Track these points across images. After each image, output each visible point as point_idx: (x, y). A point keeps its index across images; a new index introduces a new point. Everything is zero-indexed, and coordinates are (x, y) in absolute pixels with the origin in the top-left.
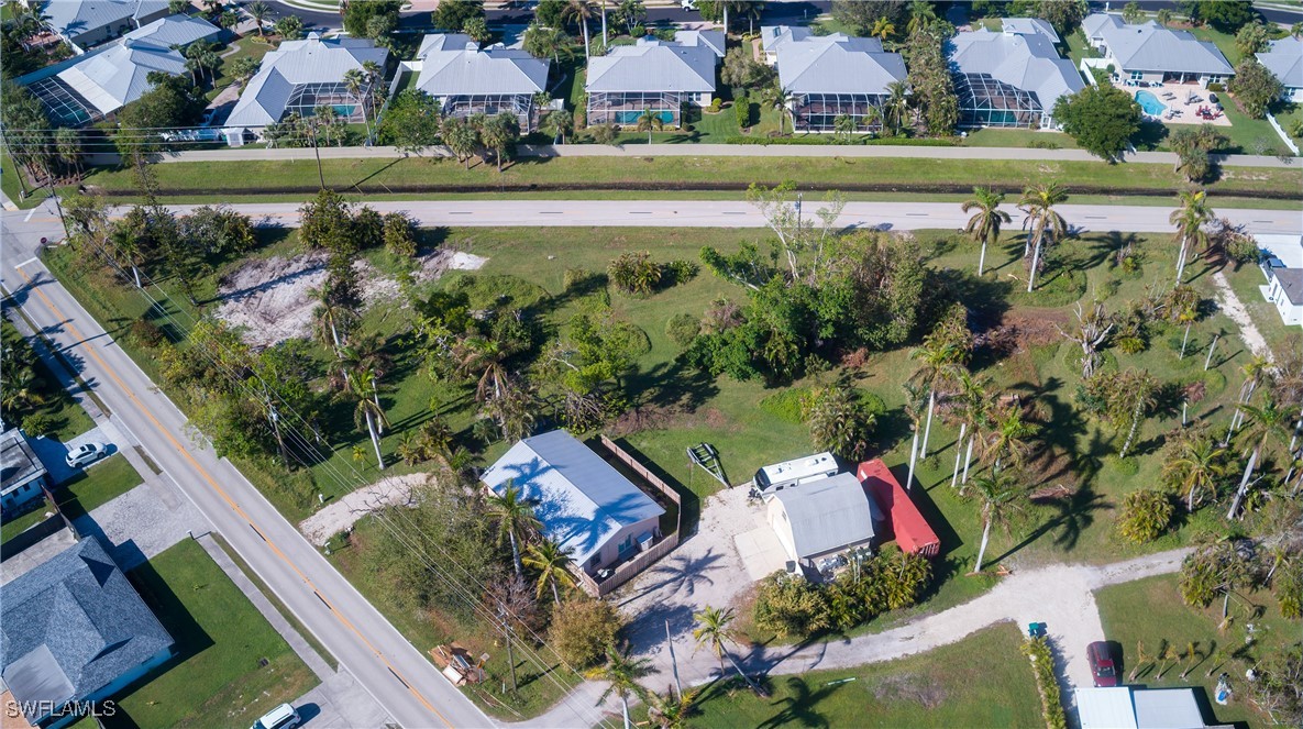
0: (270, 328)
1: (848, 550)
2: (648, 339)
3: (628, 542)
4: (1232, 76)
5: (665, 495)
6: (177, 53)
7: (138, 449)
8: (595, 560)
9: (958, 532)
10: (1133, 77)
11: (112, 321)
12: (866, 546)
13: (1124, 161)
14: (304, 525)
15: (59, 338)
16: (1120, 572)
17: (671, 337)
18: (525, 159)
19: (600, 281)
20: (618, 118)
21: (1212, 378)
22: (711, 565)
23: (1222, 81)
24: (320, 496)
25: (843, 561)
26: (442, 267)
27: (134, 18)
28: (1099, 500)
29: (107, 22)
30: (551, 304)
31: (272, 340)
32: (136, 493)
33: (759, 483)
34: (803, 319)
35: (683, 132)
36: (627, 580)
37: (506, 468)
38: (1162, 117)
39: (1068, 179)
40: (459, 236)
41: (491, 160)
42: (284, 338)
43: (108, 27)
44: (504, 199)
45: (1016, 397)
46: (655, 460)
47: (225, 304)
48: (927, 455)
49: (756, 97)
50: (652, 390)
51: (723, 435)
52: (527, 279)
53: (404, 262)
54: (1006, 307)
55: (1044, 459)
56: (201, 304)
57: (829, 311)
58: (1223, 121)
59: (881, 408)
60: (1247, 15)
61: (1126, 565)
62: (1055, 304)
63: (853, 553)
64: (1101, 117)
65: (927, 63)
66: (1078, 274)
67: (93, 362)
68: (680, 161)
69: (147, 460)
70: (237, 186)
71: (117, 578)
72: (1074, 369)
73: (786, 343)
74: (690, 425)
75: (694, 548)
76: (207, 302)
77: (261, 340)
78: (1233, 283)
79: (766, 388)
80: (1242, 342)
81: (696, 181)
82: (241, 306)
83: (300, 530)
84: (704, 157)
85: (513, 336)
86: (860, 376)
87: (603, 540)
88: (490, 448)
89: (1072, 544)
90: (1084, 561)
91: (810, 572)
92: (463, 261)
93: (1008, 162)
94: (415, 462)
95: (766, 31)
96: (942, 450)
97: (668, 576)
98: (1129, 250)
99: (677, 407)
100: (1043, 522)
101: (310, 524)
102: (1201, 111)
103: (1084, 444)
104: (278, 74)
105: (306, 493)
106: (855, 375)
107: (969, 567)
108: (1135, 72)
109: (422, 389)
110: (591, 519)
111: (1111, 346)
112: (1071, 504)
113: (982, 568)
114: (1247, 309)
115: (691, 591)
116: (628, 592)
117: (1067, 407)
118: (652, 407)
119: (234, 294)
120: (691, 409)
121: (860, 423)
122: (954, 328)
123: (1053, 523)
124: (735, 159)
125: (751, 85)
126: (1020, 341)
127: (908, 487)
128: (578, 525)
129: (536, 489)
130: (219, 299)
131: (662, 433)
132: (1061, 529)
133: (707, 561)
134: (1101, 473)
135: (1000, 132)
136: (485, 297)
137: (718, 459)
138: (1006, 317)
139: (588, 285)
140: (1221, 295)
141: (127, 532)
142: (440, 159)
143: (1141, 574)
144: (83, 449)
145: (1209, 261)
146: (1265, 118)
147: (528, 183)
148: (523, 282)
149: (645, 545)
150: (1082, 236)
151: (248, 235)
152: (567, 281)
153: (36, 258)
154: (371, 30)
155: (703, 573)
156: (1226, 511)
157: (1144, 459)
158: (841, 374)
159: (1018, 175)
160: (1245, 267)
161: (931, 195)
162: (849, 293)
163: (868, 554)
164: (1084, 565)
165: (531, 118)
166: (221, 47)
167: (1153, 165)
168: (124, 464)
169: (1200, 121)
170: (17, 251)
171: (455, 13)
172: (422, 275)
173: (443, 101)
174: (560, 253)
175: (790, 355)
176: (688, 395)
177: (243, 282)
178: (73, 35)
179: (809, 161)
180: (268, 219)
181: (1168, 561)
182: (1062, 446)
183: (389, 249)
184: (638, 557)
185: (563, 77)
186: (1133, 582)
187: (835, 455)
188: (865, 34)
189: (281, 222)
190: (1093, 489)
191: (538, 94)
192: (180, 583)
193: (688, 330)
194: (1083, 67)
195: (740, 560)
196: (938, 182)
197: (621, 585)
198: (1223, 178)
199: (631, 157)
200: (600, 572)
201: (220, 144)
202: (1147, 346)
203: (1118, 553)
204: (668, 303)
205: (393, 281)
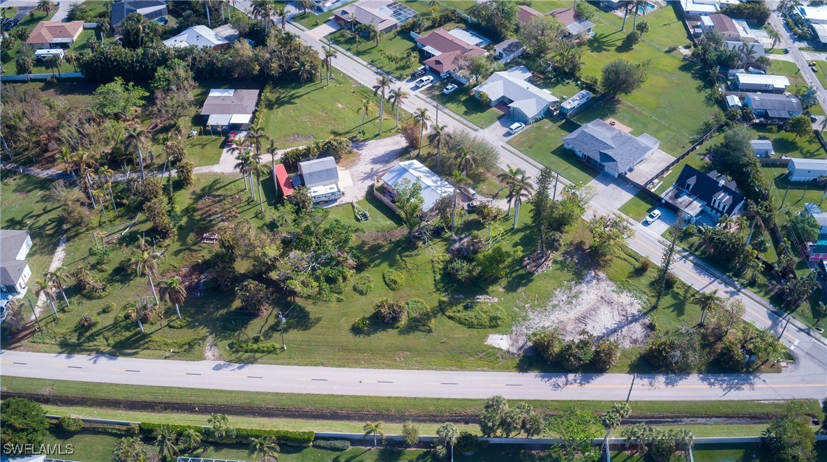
2: (385, 281)
22: (363, 178)
26: (513, 336)
47: (640, 312)
50: (383, 251)
52: (458, 324)
76: (651, 310)
82: (629, 311)
92: (502, 343)
99: (371, 243)
100: (223, 188)
103: (184, 220)
115: (372, 169)
118: (384, 243)
119: (639, 320)
120: (364, 241)
123: (219, 188)
130: (645, 314)
131: (380, 229)
132: (217, 186)
133: (366, 178)
134: (186, 206)
137: (355, 215)
141: (611, 189)
153: (791, 349)
155: (367, 175)
172: (525, 331)
176: (365, 249)
177: (637, 327)
189: (640, 380)
205: (541, 325)
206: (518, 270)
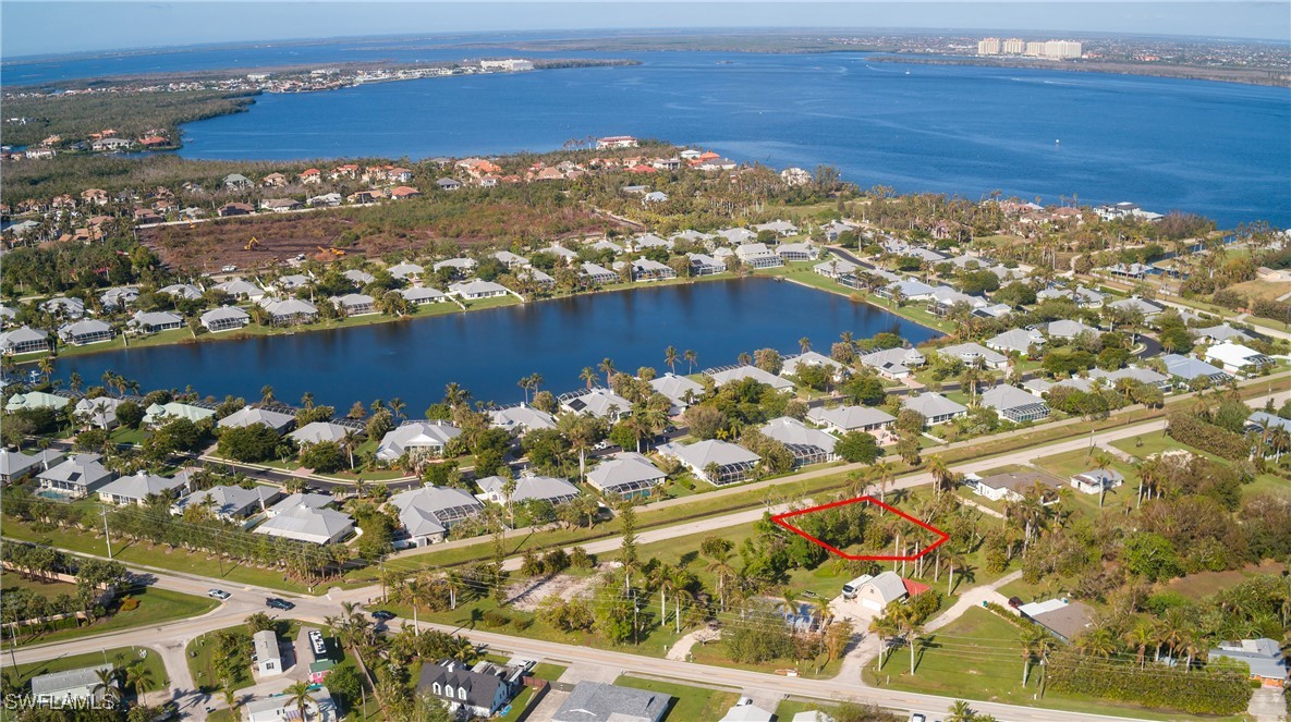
4: (894, 421)
7: (547, 659)
11: (457, 623)
14: (667, 658)
16: (999, 584)
19: (692, 556)
22: (851, 621)
23: (891, 424)
24: (665, 647)
26: (610, 568)
28: (971, 567)
29: (246, 504)
30: (682, 565)
32: (570, 671)
33: (847, 591)
34: (821, 530)
40: (603, 556)
41: (583, 525)
43: (246, 507)
47: (514, 604)
53: (589, 571)
56: (501, 607)
60: (884, 395)
61: (999, 581)
64: (862, 445)
67: (472, 639)
68: (675, 508)
69: (558, 661)
75: (838, 619)
76: (504, 605)
78: (960, 494)
80: (981, 512)
82: (523, 603)
83: (669, 660)
84: (685, 503)
89: (975, 582)
92: (613, 564)
93: (826, 475)
95: (662, 447)
98: (907, 494)
100: (957, 579)
101: (672, 654)
102: (892, 439)
104: (421, 508)
105: (656, 649)
108: (851, 429)
112: (962, 571)
114: (974, 501)
115: (852, 630)
119: (513, 600)
123: (961, 578)
124: (703, 501)
130: (508, 603)
132: (966, 579)
133: (847, 620)
134: (965, 561)
140: (958, 499)
142: (554, 530)
146: (922, 435)
150: (885, 494)
152: (678, 557)
155: (850, 624)
160: (961, 487)
164: (984, 586)
167: (890, 463)
168: (548, 665)
169: (894, 443)
172: (604, 573)
177: (511, 595)
181: (1013, 576)
183: (576, 567)
190: (966, 565)
191: (578, 493)
195: (860, 618)
198: (923, 461)
199: (652, 510)
201: (412, 546)
203: (992, 580)
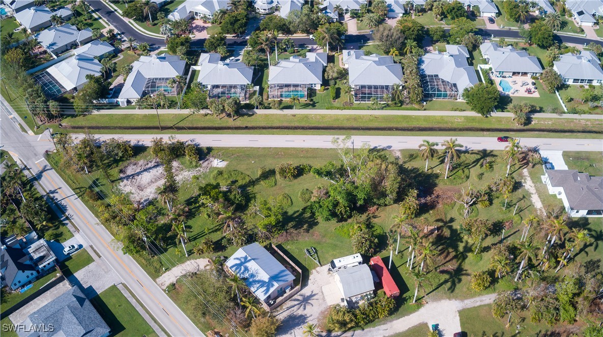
0: (141, 193)
1: (365, 294)
2: (291, 200)
3: (281, 289)
4: (542, 73)
5: (296, 269)
6: (96, 61)
7: (91, 247)
8: (269, 297)
9: (408, 286)
10: (500, 74)
11: (77, 188)
12: (372, 292)
13: (491, 116)
14: (158, 280)
15: (56, 196)
16: (469, 303)
17: (300, 199)
18: (243, 115)
19: (272, 173)
20: (281, 96)
21: (516, 219)
22: (313, 298)
23: (538, 75)
24: (164, 268)
25: (362, 298)
26: (210, 166)
27: (77, 41)
28: (465, 272)
29: (66, 43)
30: (253, 183)
31: (142, 199)
32: (92, 266)
33: (332, 266)
34: (351, 198)
35: (308, 102)
36: (281, 304)
37: (235, 259)
38: (510, 93)
39: (467, 124)
40: (216, 151)
41: (229, 115)
42: (147, 198)
43: (66, 45)
44: (234, 134)
45: (436, 227)
46: (292, 254)
47: (122, 181)
48: (398, 253)
49: (339, 84)
50: (292, 223)
51: (319, 243)
52: (244, 172)
53: (194, 164)
54: (435, 185)
55: (445, 254)
56: (113, 182)
57: (361, 196)
58: (536, 95)
59: (382, 232)
60: (552, 42)
61: (472, 300)
62: (455, 185)
63: (367, 295)
64: (482, 98)
65: (410, 73)
66: (466, 171)
67: (71, 208)
68: (306, 116)
69: (95, 251)
70: (125, 125)
71: (87, 303)
72: (460, 214)
73: (344, 207)
74: (306, 239)
75: (306, 291)
76: (115, 181)
77: (138, 199)
78: (530, 173)
79: (337, 222)
80: (531, 202)
81: (313, 125)
82: (129, 182)
83: (156, 282)
84: (316, 115)
85: (238, 199)
86: (375, 217)
87: (272, 290)
88: (229, 248)
89: (452, 292)
90: (456, 298)
91: (350, 302)
92: (217, 163)
93: (442, 116)
94: (200, 254)
95: (345, 52)
96: (404, 250)
97: (296, 303)
98: (489, 159)
99: (302, 230)
100: (441, 281)
101: (160, 280)
102: (527, 90)
103: (461, 247)
104: (140, 73)
105: (158, 267)
106: (373, 217)
107: (411, 301)
108: (500, 72)
109: (201, 222)
110: (267, 281)
111: (477, 204)
112: (453, 273)
113: (416, 301)
114: (535, 186)
115: (305, 309)
116: (281, 309)
117: (456, 230)
118: (292, 230)
119: (126, 177)
120: (308, 231)
121: (371, 242)
122: (412, 199)
123: (446, 282)
124: (329, 116)
125: (337, 78)
126: (440, 201)
127: (389, 268)
128: (262, 283)
129: (246, 269)
130: (120, 179)
131: (296, 242)
132: (449, 284)
133: (312, 296)
134: (467, 261)
135: (440, 101)
136: (226, 179)
137: (317, 253)
138: (435, 190)
139: (268, 174)
140: (525, 179)
141: (89, 282)
142: (206, 115)
143: (478, 304)
144: (70, 247)
145: (522, 163)
146: (555, 92)
147: (244, 126)
148: (242, 173)
149: (287, 291)
150: (470, 152)
151: (130, 151)
152: (260, 173)
153: (44, 158)
154: (179, 53)
155: (309, 301)
156: (515, 278)
157: (485, 254)
158: (367, 216)
159: (446, 123)
160: (537, 166)
161: (409, 132)
162: (368, 189)
163: (372, 295)
164: (456, 300)
165: (245, 95)
166: (115, 56)
167: (503, 118)
168: (86, 253)
169: (527, 95)
170: (36, 155)
171: (214, 44)
172: (201, 169)
173: (209, 87)
174: (257, 160)
175: (346, 212)
176: (307, 225)
177: (129, 171)
178: (52, 50)
179: (360, 117)
180: (138, 142)
181: (489, 298)
182: (453, 248)
183: (187, 157)
184: (285, 295)
185: (259, 74)
186: (474, 307)
187: (361, 255)
188: (387, 53)
189: (144, 143)
190: (463, 267)
191: (248, 84)
192: (111, 303)
193: (307, 196)
194: (479, 69)
195: (324, 297)
196: (413, 126)
197: (278, 307)
198: (533, 123)
199: (287, 115)
200: (270, 302)
201: (116, 106)
202: (491, 203)
203: (470, 295)
204: (300, 184)
205: (190, 172)
206: (194, 208)
